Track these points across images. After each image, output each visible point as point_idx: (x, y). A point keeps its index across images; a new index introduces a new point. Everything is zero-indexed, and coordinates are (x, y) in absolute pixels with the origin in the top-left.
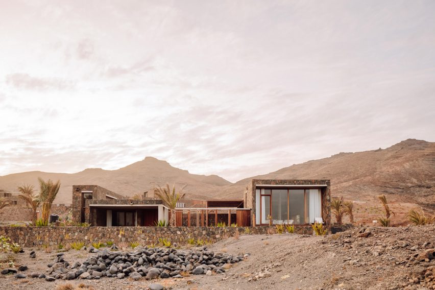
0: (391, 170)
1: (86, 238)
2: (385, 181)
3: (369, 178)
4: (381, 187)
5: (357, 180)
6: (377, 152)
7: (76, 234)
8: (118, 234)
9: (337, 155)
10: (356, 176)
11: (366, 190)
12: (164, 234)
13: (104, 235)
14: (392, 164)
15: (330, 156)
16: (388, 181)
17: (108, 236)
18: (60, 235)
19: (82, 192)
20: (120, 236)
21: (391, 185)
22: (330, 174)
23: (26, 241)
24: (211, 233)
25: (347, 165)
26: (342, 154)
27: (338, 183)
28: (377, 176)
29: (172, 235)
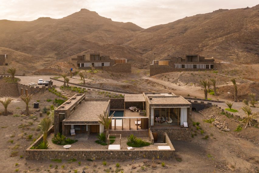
0: (253, 28)
1: (67, 156)
2: (247, 38)
3: (236, 35)
4: (244, 43)
5: (229, 35)
6: (245, 10)
7: (63, 154)
8: (82, 154)
9: (217, 11)
10: (228, 31)
11: (234, 46)
12: (104, 154)
13: (75, 155)
14: (255, 21)
15: (212, 12)
16: (250, 38)
17: (78, 155)
18: (55, 155)
19: (59, 113)
20: (83, 155)
21: (251, 42)
22: (211, 29)
23: (39, 158)
24: (127, 154)
25: (223, 21)
26: (221, 10)
27: (215, 38)
28: (243, 33)
29: (108, 154)
